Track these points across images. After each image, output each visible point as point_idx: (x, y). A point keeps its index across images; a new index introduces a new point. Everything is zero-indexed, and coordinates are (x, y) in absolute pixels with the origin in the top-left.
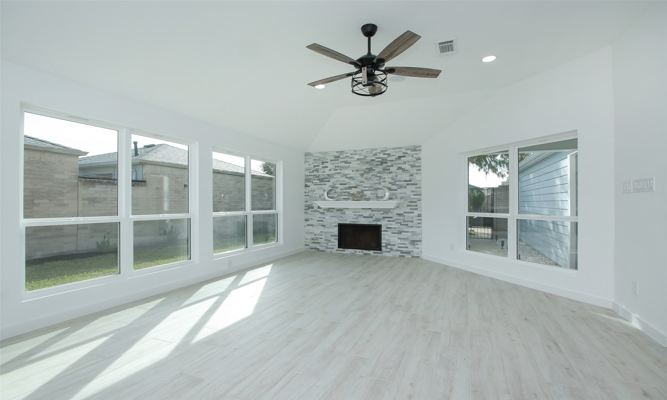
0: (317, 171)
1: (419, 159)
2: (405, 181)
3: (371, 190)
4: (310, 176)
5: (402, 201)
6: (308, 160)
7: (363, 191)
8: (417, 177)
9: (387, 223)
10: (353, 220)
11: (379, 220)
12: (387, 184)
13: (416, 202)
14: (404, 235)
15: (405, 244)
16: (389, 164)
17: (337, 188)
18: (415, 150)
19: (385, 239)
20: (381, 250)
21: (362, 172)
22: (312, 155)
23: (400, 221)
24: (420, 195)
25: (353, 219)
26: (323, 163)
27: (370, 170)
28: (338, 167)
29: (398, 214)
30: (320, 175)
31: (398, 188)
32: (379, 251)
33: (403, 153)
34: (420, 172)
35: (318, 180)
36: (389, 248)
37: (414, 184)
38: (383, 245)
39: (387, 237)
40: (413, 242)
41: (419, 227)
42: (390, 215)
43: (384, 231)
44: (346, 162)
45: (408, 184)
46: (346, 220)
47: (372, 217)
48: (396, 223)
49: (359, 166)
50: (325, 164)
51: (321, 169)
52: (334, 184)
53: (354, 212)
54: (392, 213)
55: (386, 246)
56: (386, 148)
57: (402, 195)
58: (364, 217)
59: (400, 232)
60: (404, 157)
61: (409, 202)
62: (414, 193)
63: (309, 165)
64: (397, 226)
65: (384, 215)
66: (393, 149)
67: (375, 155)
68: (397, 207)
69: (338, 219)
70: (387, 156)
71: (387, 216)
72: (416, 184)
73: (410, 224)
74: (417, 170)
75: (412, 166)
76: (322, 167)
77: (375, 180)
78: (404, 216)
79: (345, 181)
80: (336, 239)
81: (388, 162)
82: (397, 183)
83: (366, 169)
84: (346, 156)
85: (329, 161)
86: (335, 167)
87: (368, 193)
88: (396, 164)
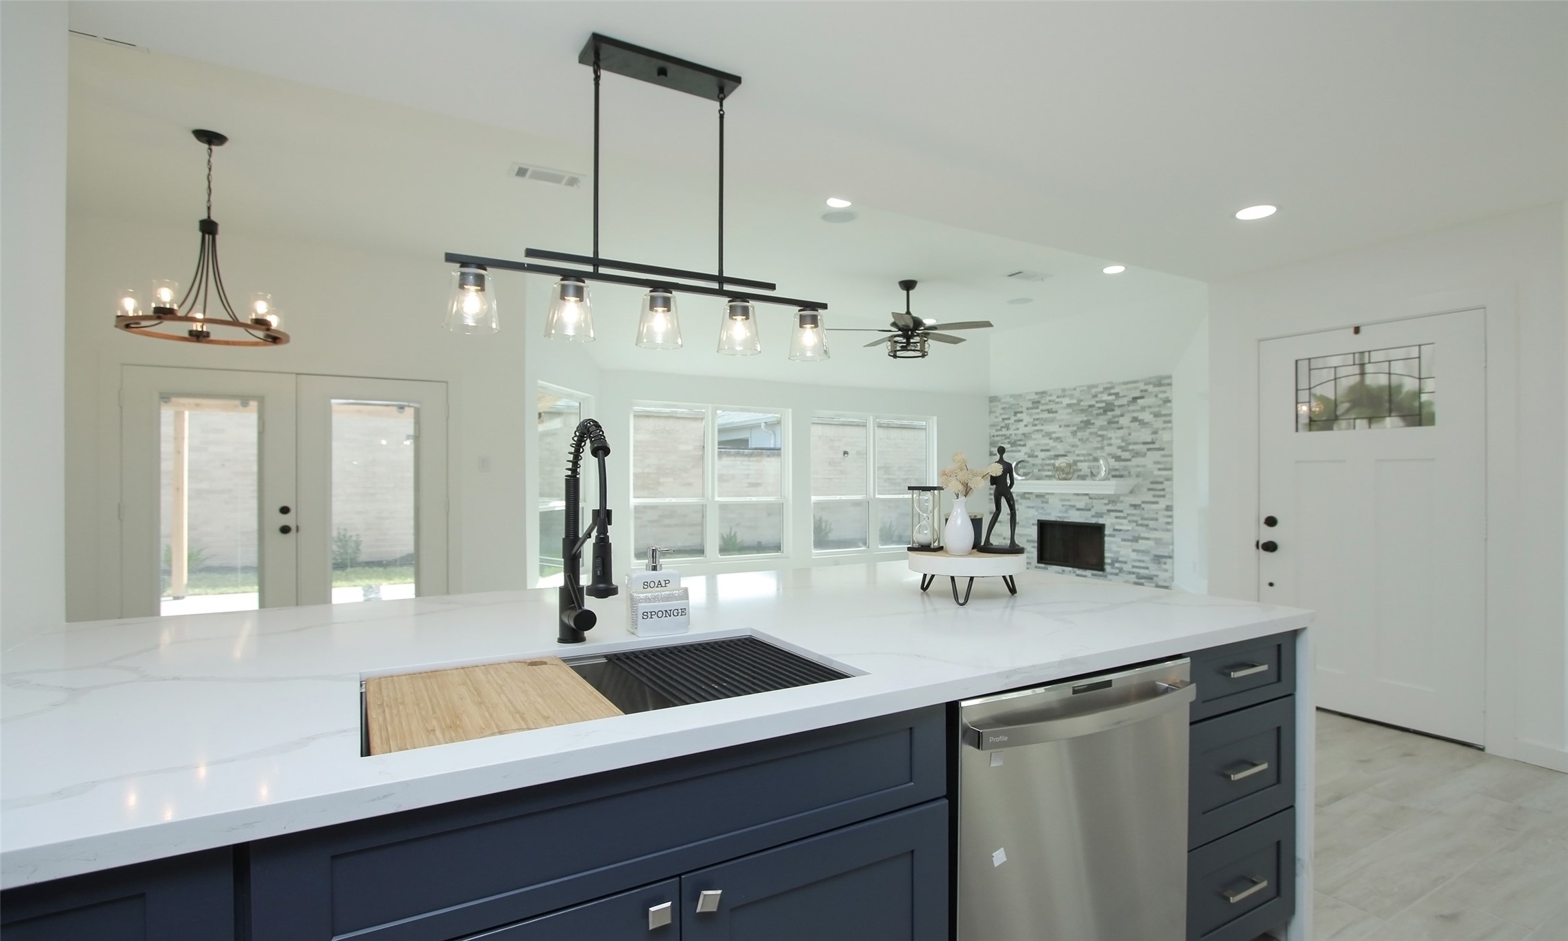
0: (1007, 426)
1: (1167, 401)
2: (1145, 443)
3: (1089, 461)
4: (997, 436)
5: (1140, 480)
6: (994, 409)
7: (1075, 462)
8: (1164, 436)
9: (1114, 520)
10: (1060, 515)
11: (1100, 515)
12: (1113, 450)
13: (1161, 483)
14: (1142, 545)
15: (1143, 561)
16: (1118, 412)
17: (1037, 456)
18: (1160, 385)
19: (1111, 551)
20: (1103, 570)
21: (1075, 428)
22: (999, 401)
23: (1135, 518)
24: (1170, 469)
25: (1061, 511)
26: (1016, 414)
27: (1087, 423)
28: (1037, 419)
29: (1132, 505)
30: (1011, 435)
31: (1133, 457)
32: (1101, 573)
33: (1141, 391)
34: (1170, 425)
35: (1009, 443)
36: (1117, 568)
37: (1159, 449)
38: (1107, 561)
39: (1114, 548)
40: (1158, 559)
41: (1168, 530)
42: (1119, 507)
43: (1110, 536)
44: (1050, 411)
45: (1149, 450)
46: (1050, 514)
47: (1089, 510)
48: (1129, 521)
49: (1069, 417)
50: (1019, 416)
51: (1013, 424)
52: (1032, 451)
53: (1062, 500)
54: (1122, 502)
55: (1112, 564)
56: (1112, 383)
57: (1139, 469)
58: (1078, 509)
59: (1136, 539)
60: (1142, 397)
61: (1152, 483)
62: (1159, 466)
63: (996, 417)
64: (1130, 528)
65: (1110, 507)
66: (1125, 383)
67: (1095, 396)
68: (1131, 492)
69: (1037, 511)
70: (1113, 397)
71: (1113, 508)
72: (1163, 449)
73: (1152, 524)
74: (1165, 422)
75: (1157, 415)
76: (1015, 421)
77: (1095, 442)
78: (1143, 509)
79: (1048, 444)
80: (1033, 547)
81: (1116, 408)
82: (1131, 447)
83: (1081, 422)
84: (1050, 401)
85: (1024, 409)
86: (1034, 419)
87: (1084, 467)
88: (1129, 412)
